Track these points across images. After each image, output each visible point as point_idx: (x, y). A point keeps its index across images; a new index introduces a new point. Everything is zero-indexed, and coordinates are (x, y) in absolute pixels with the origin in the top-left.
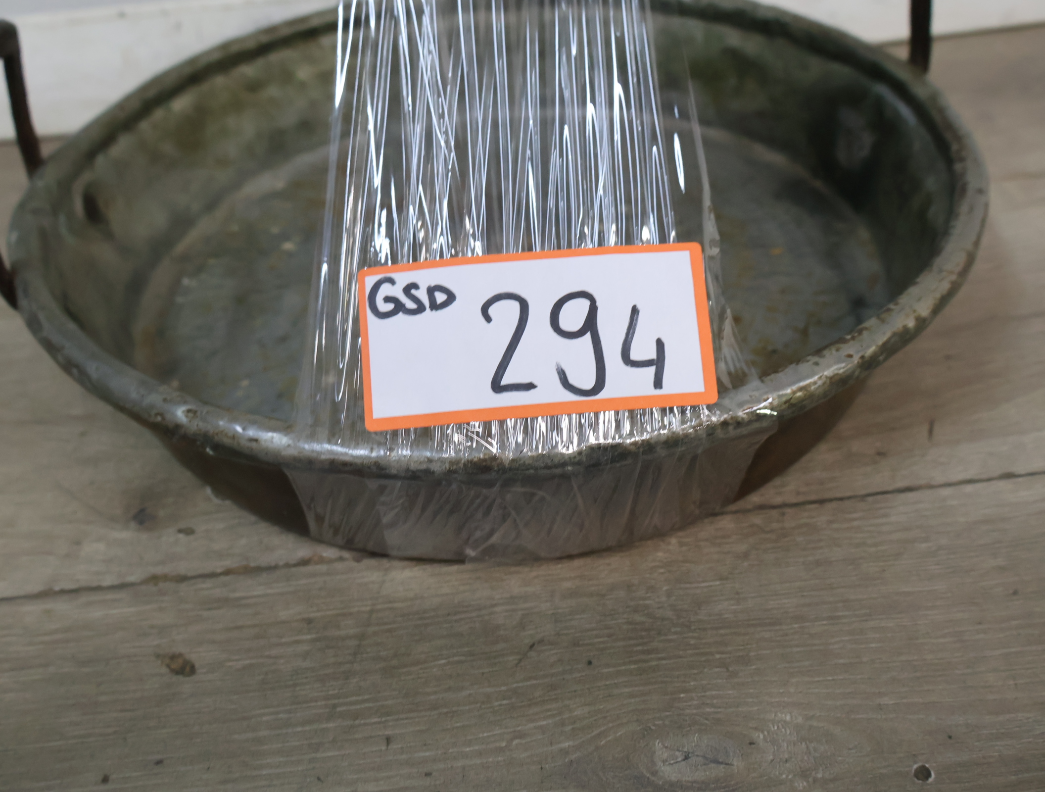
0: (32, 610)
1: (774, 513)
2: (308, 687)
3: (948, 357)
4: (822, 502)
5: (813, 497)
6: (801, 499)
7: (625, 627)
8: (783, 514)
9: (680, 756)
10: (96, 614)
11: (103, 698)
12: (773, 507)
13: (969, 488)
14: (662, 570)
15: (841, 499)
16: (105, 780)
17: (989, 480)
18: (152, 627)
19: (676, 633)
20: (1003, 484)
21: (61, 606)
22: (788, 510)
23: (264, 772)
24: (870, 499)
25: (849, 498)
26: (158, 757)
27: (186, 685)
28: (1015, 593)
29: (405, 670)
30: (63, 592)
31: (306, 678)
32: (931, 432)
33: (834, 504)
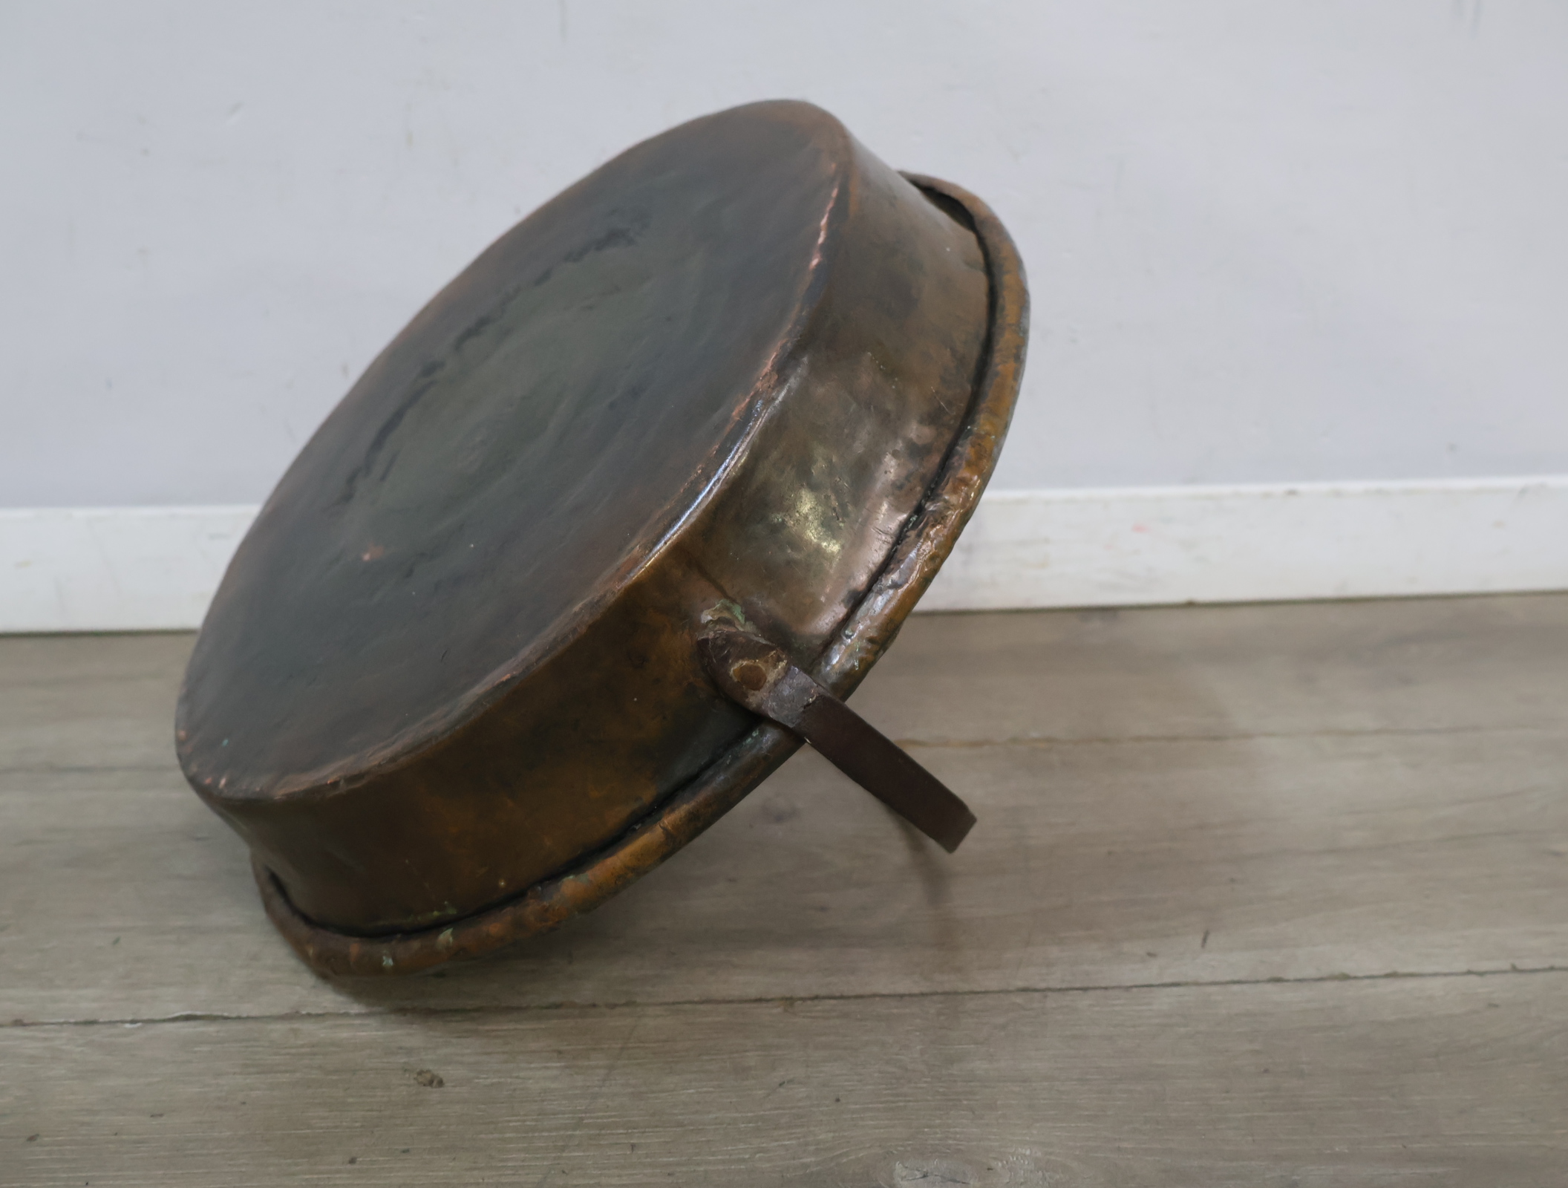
0: (279, 1028)
1: (1036, 995)
2: (555, 1103)
3: (1233, 880)
4: (1085, 989)
5: (1078, 985)
6: (1064, 986)
7: (876, 1075)
8: (1046, 997)
9: (918, 1175)
10: (344, 1034)
11: (350, 1100)
12: (1036, 990)
13: (1236, 988)
14: (918, 1033)
15: (1106, 988)
16: (352, 1161)
17: (1257, 982)
18: (401, 1048)
19: (926, 1082)
20: (1269, 987)
21: (307, 1027)
22: (1049, 994)
23: (510, 1164)
24: (1135, 990)
25: (1114, 988)
26: (405, 1147)
27: (434, 1094)
28: (1266, 1071)
29: (653, 1095)
30: (309, 1015)
31: (554, 1096)
32: (1205, 940)
33: (1099, 992)
